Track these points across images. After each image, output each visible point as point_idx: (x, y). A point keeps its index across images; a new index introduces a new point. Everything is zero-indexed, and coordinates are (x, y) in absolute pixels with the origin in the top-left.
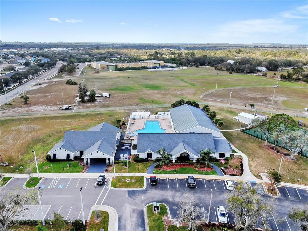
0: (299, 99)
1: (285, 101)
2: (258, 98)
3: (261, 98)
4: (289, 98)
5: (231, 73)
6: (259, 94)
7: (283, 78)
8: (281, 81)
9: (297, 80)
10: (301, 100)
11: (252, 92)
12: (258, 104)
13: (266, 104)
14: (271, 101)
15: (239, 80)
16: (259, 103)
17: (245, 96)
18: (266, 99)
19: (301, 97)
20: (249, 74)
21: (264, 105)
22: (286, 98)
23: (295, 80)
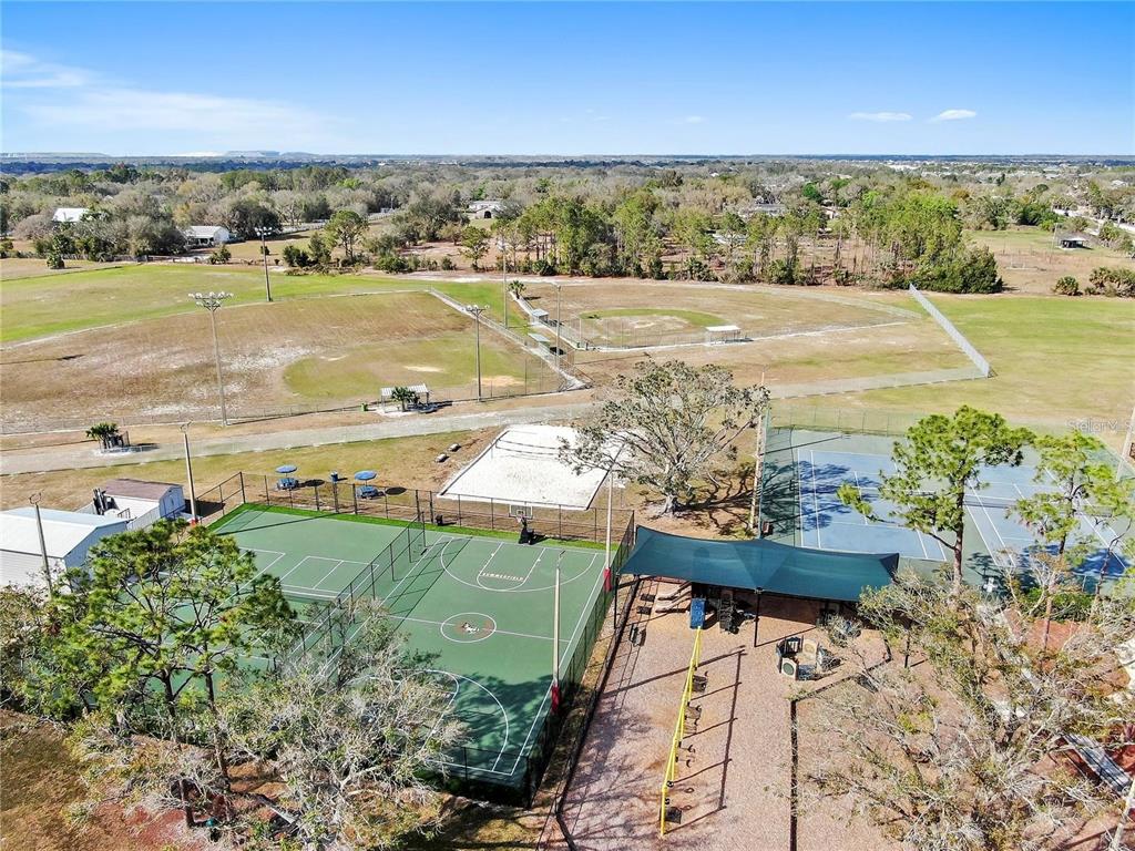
0: (358, 344)
1: (300, 364)
2: (168, 375)
3: (180, 371)
4: (318, 349)
5: (61, 265)
6: (176, 349)
7: (298, 260)
8: (290, 273)
9: (350, 262)
10: (367, 348)
11: (140, 349)
12: (159, 410)
13: (200, 401)
14: (229, 377)
15: (92, 292)
16: (165, 403)
17: (94, 375)
18: (205, 372)
19: (367, 332)
20: (150, 260)
21: (193, 409)
22: (302, 352)
23: (343, 265)
